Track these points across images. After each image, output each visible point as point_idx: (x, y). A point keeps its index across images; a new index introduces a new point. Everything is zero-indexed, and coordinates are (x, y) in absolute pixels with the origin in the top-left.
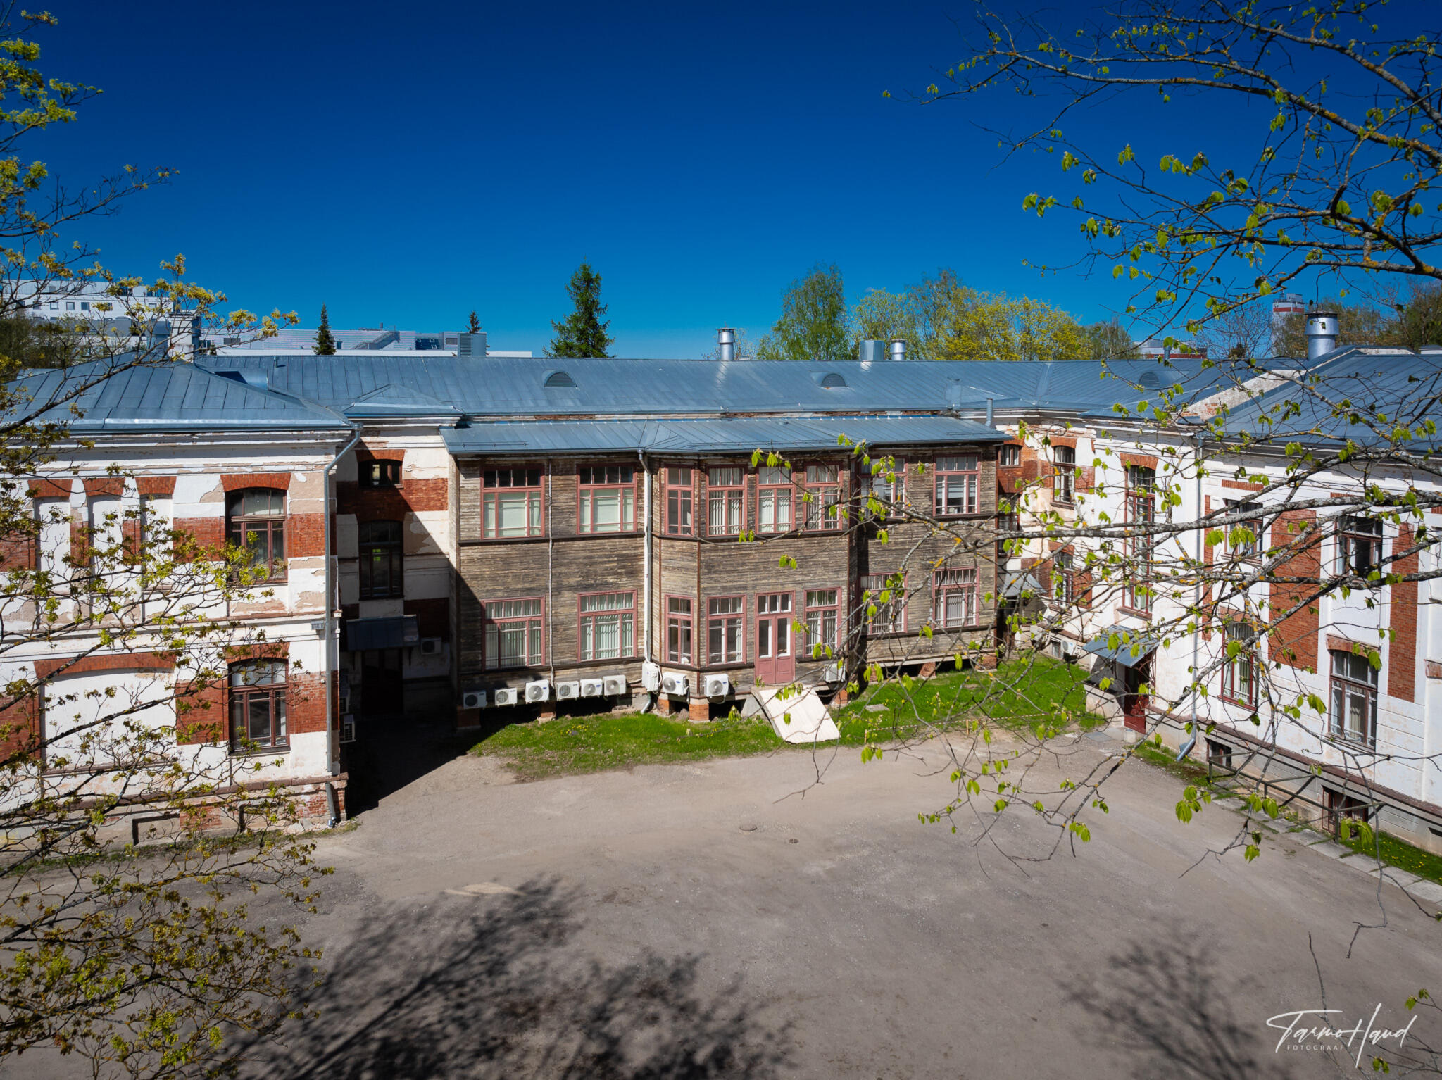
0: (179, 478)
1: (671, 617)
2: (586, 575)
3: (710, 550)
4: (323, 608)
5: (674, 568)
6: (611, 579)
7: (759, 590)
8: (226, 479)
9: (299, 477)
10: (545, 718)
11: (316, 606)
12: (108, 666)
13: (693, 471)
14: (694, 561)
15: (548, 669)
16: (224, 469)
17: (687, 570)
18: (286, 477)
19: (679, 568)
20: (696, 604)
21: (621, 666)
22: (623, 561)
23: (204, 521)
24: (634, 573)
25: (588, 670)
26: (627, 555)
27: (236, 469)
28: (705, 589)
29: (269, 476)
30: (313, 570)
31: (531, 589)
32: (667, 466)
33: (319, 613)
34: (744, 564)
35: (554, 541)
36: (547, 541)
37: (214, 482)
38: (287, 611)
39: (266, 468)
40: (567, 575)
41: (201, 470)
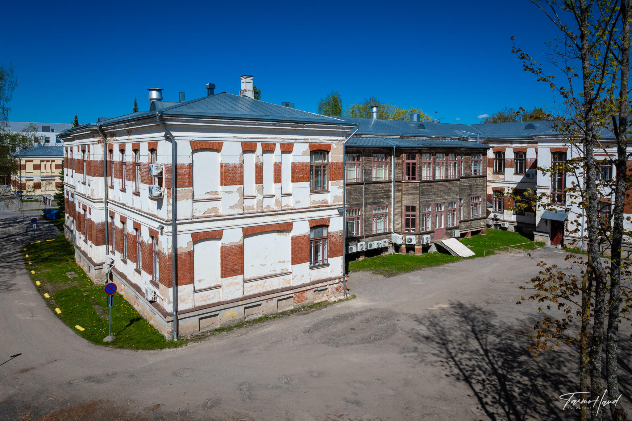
0: (295, 144)
1: (407, 214)
2: (374, 199)
3: (423, 186)
4: (342, 203)
5: (408, 194)
6: (382, 200)
7: (436, 202)
8: (311, 146)
9: (334, 146)
10: (362, 258)
11: (339, 202)
12: (269, 230)
13: (417, 154)
14: (417, 191)
15: (363, 238)
16: (310, 141)
17: (414, 194)
18: (329, 146)
19: (410, 194)
20: (418, 208)
21: (385, 236)
22: (385, 192)
23: (303, 164)
24: (388, 197)
25: (375, 237)
26: (386, 190)
27: (314, 141)
28: (421, 201)
29: (325, 145)
30: (338, 186)
31: (358, 204)
32: (405, 153)
33: (341, 205)
34: (432, 192)
35: (366, 184)
36: (363, 184)
37: (306, 147)
38: (329, 204)
39: (324, 141)
40: (369, 198)
41: (302, 141)
